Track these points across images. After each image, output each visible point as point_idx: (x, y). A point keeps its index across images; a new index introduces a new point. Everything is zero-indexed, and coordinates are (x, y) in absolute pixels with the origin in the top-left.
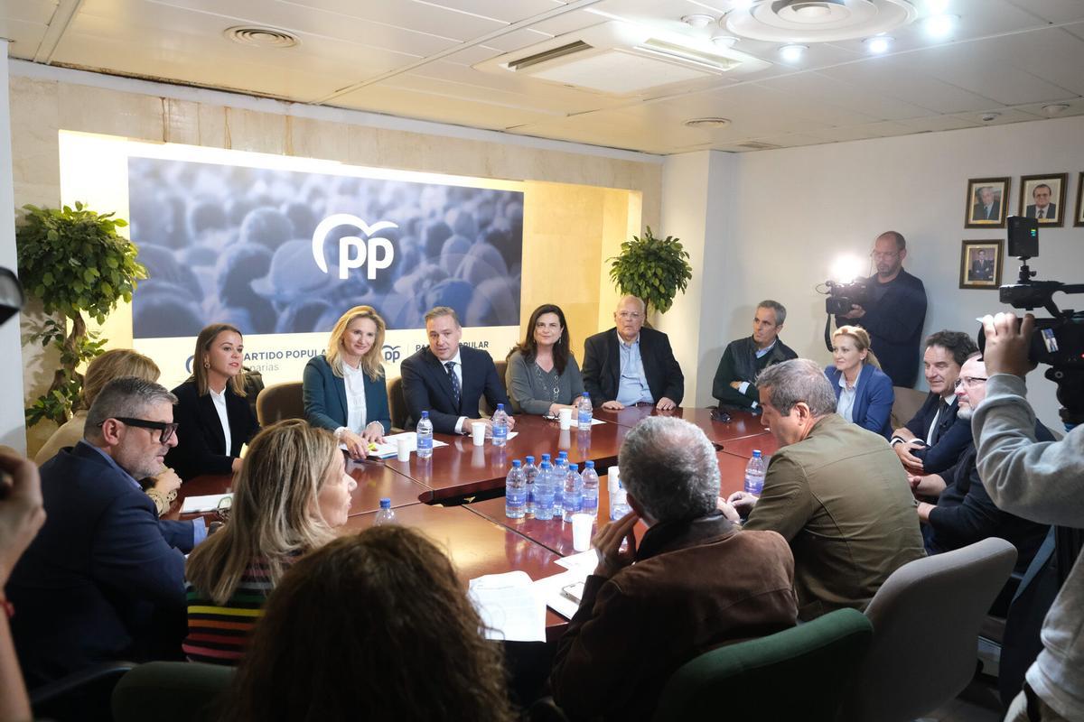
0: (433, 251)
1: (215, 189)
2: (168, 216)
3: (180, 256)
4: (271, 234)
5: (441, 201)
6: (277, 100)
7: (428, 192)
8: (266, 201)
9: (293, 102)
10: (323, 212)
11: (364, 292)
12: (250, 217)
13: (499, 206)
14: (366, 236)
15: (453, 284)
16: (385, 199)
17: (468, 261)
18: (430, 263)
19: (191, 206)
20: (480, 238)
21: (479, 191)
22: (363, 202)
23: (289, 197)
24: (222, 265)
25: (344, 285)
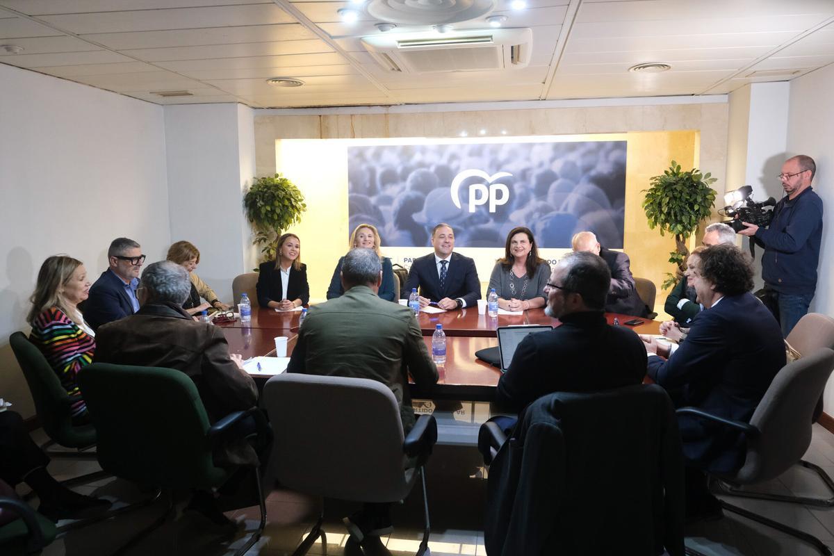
0: (542, 191)
1: (392, 160)
2: (367, 178)
3: (373, 200)
4: (425, 185)
5: (547, 154)
7: (536, 149)
8: (421, 165)
9: (390, 106)
10: (458, 169)
11: (487, 221)
12: (412, 176)
13: (602, 154)
15: (558, 216)
16: (502, 156)
17: (572, 199)
18: (538, 200)
19: (379, 171)
20: (583, 180)
21: (583, 144)
22: (486, 160)
23: (435, 161)
24: (396, 205)
25: (472, 217)
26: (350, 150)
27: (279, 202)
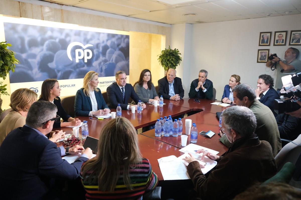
0: (104, 53)
1: (34, 34)
2: (19, 42)
4: (54, 48)
5: (106, 38)
6: (58, 4)
7: (102, 35)
8: (51, 38)
9: (63, 5)
10: (70, 42)
11: (84, 66)
12: (46, 43)
13: (122, 39)
14: (83, 49)
15: (110, 63)
16: (89, 37)
17: (114, 56)
18: (103, 57)
19: (27, 39)
20: (117, 49)
21: (117, 35)
22: (82, 38)
23: (58, 36)
24: (38, 59)
25: (78, 64)
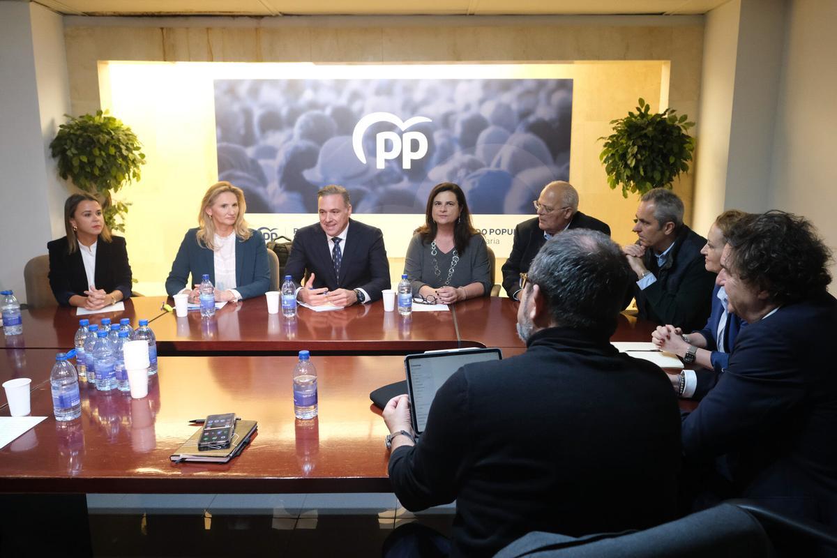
1: (274, 98)
2: (241, 121)
3: (250, 152)
4: (318, 133)
5: (477, 94)
6: (249, 16)
7: (462, 88)
8: (313, 105)
9: (263, 17)
10: (361, 112)
11: (400, 180)
12: (301, 120)
14: (400, 130)
15: (489, 173)
16: (418, 96)
17: (506, 152)
18: (465, 153)
19: (257, 113)
20: (520, 129)
21: (519, 81)
22: (398, 101)
23: (331, 100)
24: (281, 158)
26: (217, 84)
27: (100, 150)
